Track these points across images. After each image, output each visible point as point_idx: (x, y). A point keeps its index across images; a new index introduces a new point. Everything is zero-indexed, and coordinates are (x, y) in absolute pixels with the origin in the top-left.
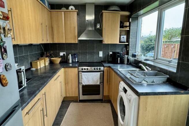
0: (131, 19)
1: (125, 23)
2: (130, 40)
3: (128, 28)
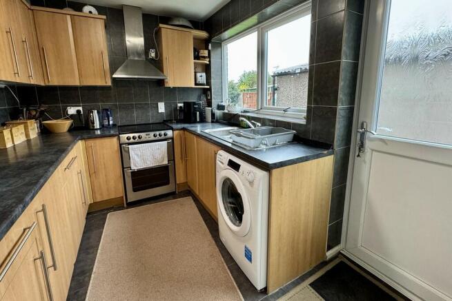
0: (210, 45)
1: (202, 51)
2: (212, 81)
3: (208, 59)
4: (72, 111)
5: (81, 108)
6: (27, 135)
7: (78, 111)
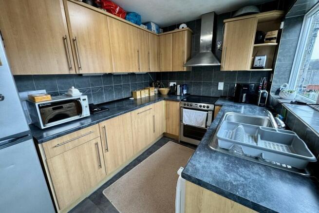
1: (269, 33)
2: (277, 63)
3: (275, 41)
4: (172, 84)
5: (175, 83)
6: (149, 94)
7: (174, 85)
